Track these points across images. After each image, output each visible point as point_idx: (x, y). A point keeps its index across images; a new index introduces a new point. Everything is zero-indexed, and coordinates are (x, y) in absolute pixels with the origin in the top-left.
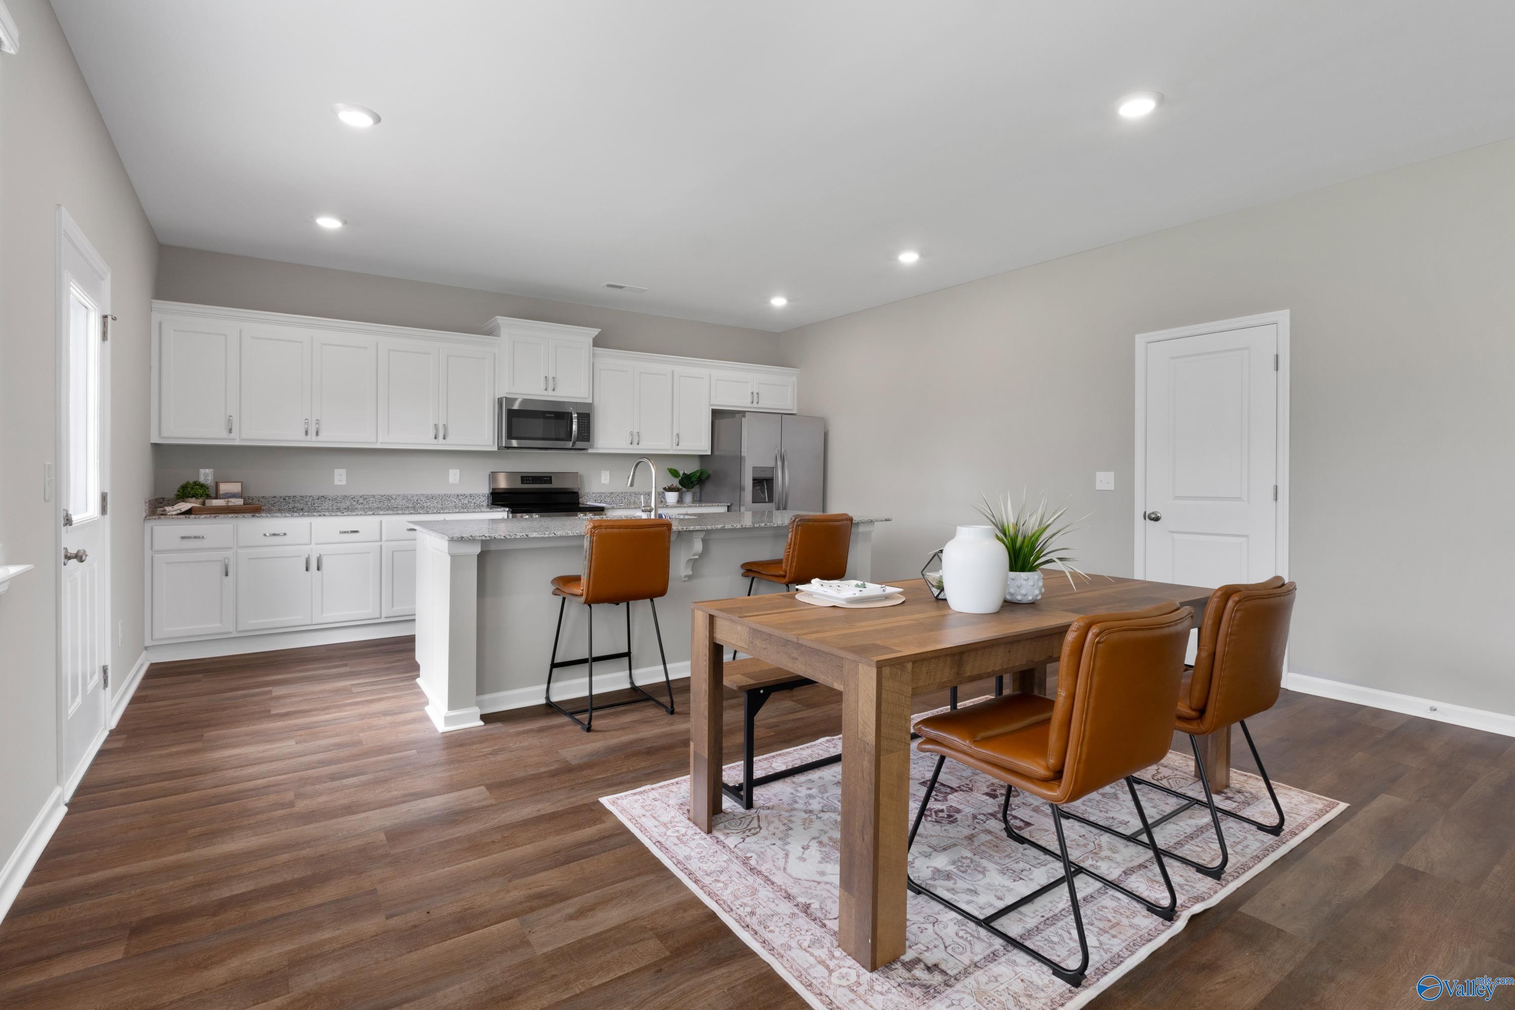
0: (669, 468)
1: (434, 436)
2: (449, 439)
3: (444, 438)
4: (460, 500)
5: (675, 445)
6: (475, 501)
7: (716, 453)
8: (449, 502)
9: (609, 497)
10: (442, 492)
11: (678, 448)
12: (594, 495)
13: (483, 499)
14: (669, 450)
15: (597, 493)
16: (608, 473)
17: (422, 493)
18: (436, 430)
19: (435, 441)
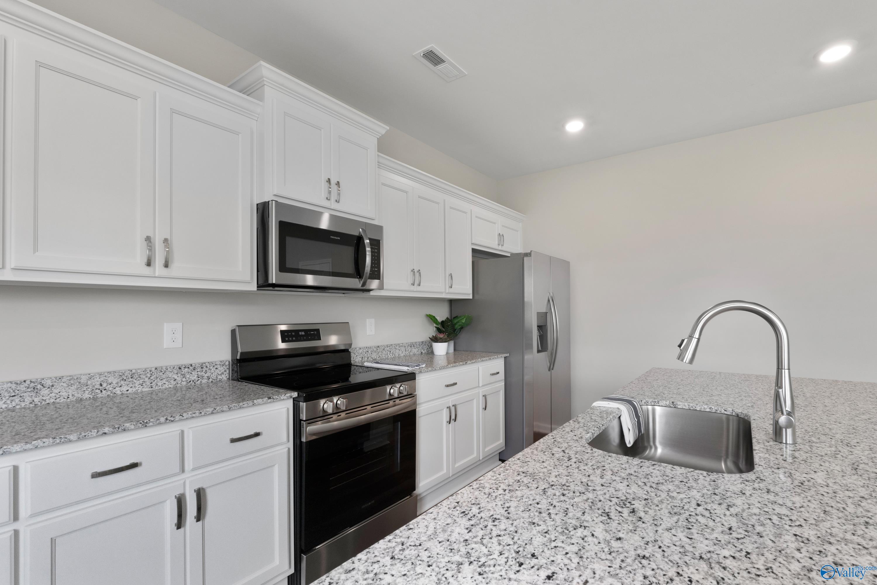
0: (428, 314)
1: (145, 260)
2: (176, 269)
3: (166, 266)
4: (184, 376)
5: (447, 287)
6: (208, 374)
7: (477, 297)
8: (164, 381)
9: (375, 352)
10: (152, 364)
11: (451, 290)
12: (361, 351)
13: (221, 369)
14: (442, 293)
15: (364, 348)
16: (373, 321)
17: (111, 369)
18: (150, 250)
19: (147, 271)
